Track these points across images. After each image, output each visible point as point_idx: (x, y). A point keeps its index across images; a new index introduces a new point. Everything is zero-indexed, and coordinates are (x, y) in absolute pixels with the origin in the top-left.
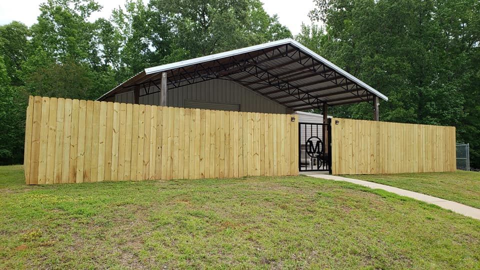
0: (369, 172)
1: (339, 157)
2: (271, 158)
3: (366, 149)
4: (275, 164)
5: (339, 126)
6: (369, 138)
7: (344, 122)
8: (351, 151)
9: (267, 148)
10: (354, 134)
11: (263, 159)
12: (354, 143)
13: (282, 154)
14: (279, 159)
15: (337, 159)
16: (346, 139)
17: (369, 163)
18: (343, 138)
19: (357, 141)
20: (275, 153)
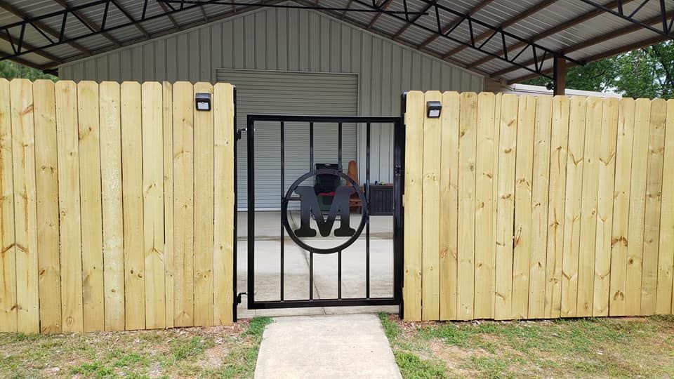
0: (599, 309)
1: (444, 251)
2: (92, 260)
3: (587, 214)
4: (113, 281)
5: (448, 123)
6: (604, 171)
7: (475, 106)
8: (504, 224)
9: (70, 223)
10: (525, 154)
11: (50, 264)
12: (524, 192)
13: (149, 246)
14: (133, 265)
15: (432, 259)
16: (481, 178)
17: (601, 268)
18: (466, 175)
19: (541, 182)
20: (114, 242)
